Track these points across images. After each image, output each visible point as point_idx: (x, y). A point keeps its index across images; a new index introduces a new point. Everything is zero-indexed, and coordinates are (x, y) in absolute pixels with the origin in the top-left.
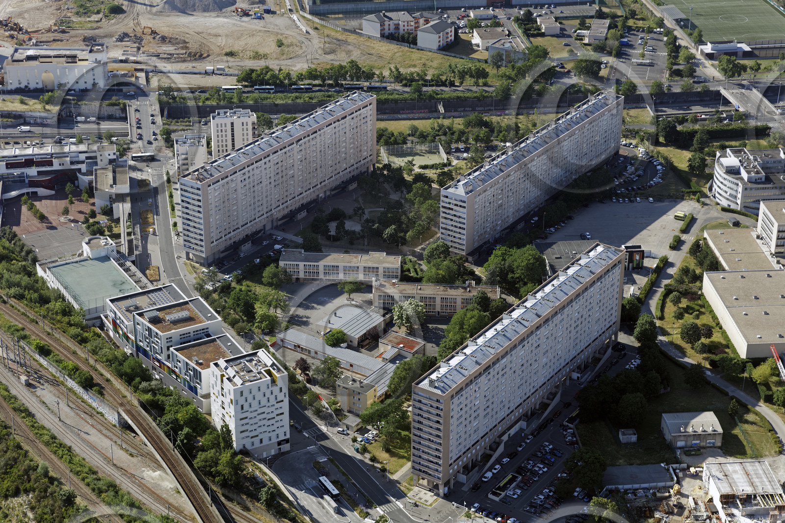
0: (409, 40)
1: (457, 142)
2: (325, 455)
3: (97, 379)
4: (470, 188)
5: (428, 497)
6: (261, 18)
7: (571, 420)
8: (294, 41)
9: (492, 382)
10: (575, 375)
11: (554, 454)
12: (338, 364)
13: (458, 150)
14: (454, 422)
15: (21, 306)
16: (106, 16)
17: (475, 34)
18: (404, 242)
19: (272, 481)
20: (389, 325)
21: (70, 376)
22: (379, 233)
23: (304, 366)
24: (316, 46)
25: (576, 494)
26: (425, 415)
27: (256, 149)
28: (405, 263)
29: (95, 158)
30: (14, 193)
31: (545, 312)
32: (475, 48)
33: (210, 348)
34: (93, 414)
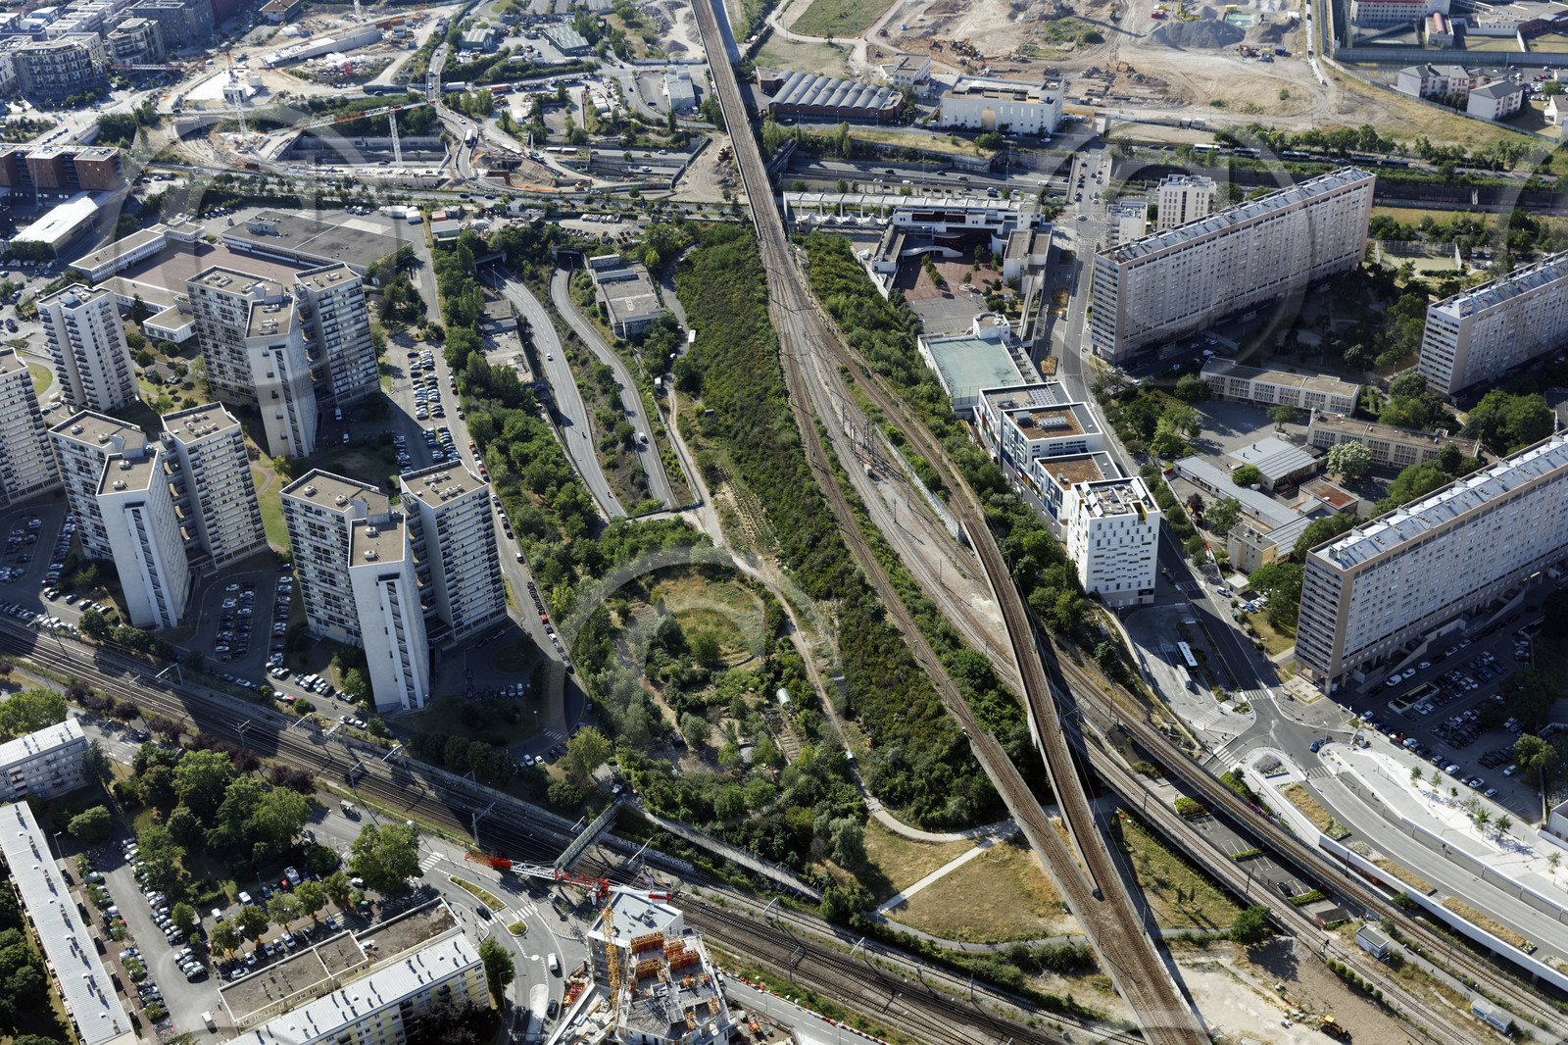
0: (1457, 103)
1: (1482, 244)
2: (1194, 616)
3: (946, 481)
4: (1470, 309)
5: (1309, 691)
6: (1270, 60)
7: (1530, 629)
8: (1304, 93)
9: (1420, 564)
10: (1553, 573)
11: (1493, 669)
12: (1238, 508)
13: (1481, 256)
14: (1355, 606)
15: (884, 384)
16: (1079, 45)
17: (1552, 102)
18: (1371, 367)
19: (1119, 635)
20: (1322, 469)
21: (917, 472)
22: (1339, 352)
23: (1196, 503)
24: (1331, 102)
25: (1507, 725)
26: (1319, 591)
27: (1200, 229)
28: (1366, 394)
29: (1015, 218)
30: (916, 251)
31: (1516, 486)
32: (1547, 121)
33: (1082, 466)
34: (933, 520)
